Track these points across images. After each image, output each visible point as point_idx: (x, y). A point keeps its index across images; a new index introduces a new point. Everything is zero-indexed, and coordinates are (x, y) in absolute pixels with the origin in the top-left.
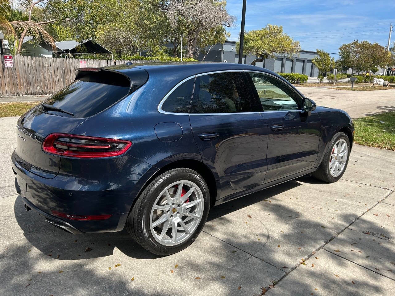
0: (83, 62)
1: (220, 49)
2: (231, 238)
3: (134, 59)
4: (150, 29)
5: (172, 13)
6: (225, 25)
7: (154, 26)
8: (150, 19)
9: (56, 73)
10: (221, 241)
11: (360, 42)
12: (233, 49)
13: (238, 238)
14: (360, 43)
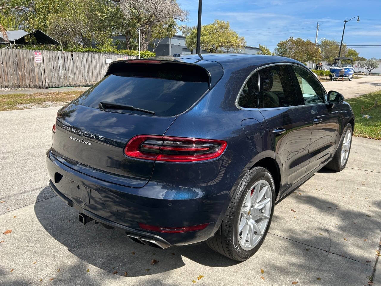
0: (38, 54)
1: (168, 43)
2: (293, 235)
3: (86, 52)
4: (101, 21)
5: (125, 5)
6: (178, 19)
7: (105, 18)
8: (101, 11)
9: (8, 65)
10: (287, 239)
11: (295, 38)
12: (180, 43)
13: (300, 235)
14: (295, 40)
